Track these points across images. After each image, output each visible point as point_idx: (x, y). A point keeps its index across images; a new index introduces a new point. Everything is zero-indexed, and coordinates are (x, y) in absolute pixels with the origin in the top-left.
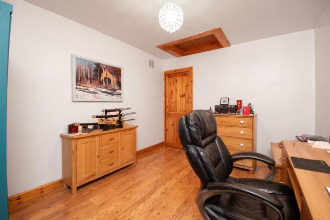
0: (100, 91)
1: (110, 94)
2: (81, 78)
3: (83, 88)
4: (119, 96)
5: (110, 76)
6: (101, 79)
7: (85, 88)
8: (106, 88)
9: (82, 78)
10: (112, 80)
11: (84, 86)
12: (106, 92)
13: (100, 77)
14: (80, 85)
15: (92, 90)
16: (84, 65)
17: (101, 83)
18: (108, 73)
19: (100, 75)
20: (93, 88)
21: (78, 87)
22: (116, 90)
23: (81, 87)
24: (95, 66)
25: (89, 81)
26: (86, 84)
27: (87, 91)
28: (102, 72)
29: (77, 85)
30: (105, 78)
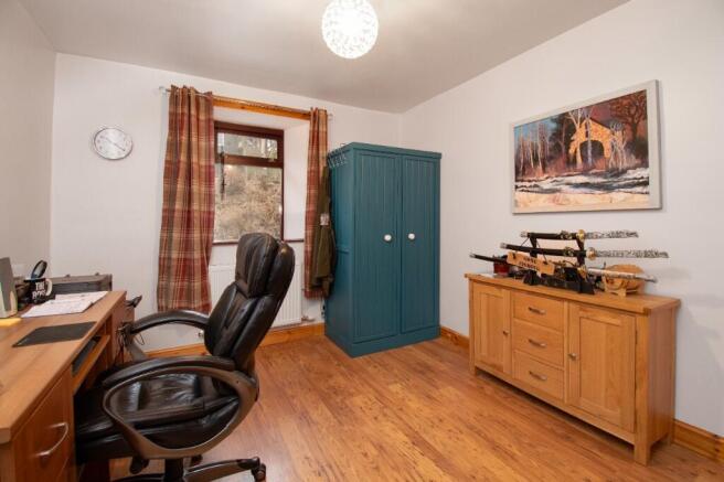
0: (568, 184)
1: (599, 187)
2: (524, 164)
3: (528, 184)
4: (639, 189)
5: (600, 134)
6: (571, 151)
7: (533, 183)
8: (585, 172)
9: (527, 163)
10: (607, 146)
11: (530, 181)
12: (585, 185)
13: (568, 148)
14: (522, 181)
15: (546, 185)
16: (531, 134)
17: (571, 162)
18: (593, 126)
19: (568, 142)
20: (549, 180)
21: (519, 184)
22: (624, 172)
23: (524, 184)
24: (554, 125)
25: (540, 167)
26: (534, 175)
27: (536, 189)
28: (574, 131)
29: (517, 181)
30: (583, 146)
